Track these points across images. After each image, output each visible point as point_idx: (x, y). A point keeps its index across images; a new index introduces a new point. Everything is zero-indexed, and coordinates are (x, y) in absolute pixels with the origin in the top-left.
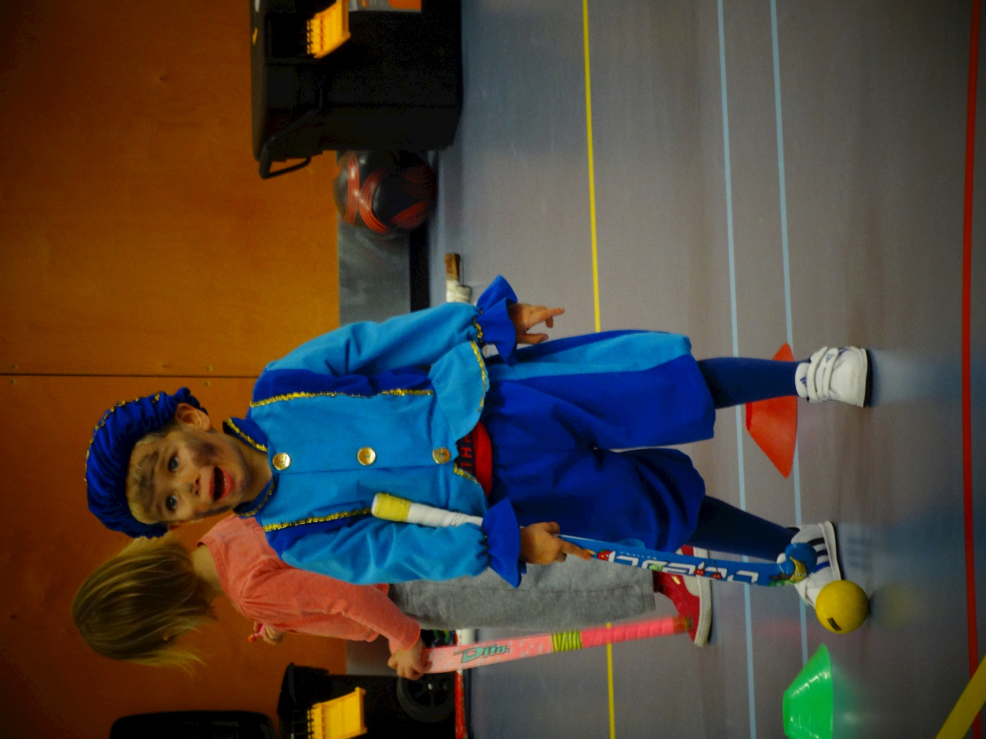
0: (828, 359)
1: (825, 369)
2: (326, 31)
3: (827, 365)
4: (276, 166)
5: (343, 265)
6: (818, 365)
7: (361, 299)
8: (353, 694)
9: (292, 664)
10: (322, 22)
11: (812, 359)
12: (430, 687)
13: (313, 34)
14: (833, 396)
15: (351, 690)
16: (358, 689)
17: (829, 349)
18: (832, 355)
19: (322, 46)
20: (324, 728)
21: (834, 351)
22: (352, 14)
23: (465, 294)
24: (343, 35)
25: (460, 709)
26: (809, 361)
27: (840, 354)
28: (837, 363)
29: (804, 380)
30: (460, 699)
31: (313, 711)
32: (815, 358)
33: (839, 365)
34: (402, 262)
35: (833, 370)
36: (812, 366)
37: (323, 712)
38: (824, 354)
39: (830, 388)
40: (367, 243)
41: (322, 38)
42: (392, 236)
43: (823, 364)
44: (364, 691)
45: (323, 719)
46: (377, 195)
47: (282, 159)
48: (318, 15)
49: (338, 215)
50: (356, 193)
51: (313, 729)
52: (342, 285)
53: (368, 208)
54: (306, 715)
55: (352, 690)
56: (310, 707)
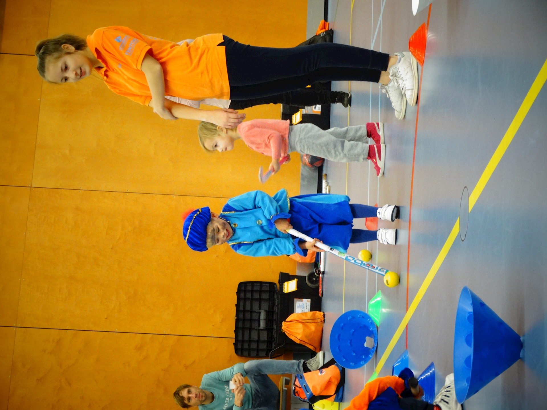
2: (297, 118)
5: (302, 175)
7: (305, 183)
8: (294, 280)
9: (281, 272)
10: (296, 116)
12: (314, 279)
13: (294, 118)
16: (295, 279)
20: (287, 288)
21: (387, 206)
22: (302, 114)
24: (300, 119)
25: (321, 285)
26: (382, 208)
29: (379, 213)
30: (321, 283)
31: (285, 284)
34: (316, 174)
37: (287, 284)
38: (385, 206)
39: (384, 215)
40: (308, 169)
41: (295, 120)
42: (314, 168)
44: (297, 280)
45: (287, 286)
46: (310, 158)
48: (295, 114)
49: (301, 163)
50: (305, 157)
51: (285, 288)
52: (301, 180)
53: (308, 161)
55: (294, 279)
56: (284, 283)
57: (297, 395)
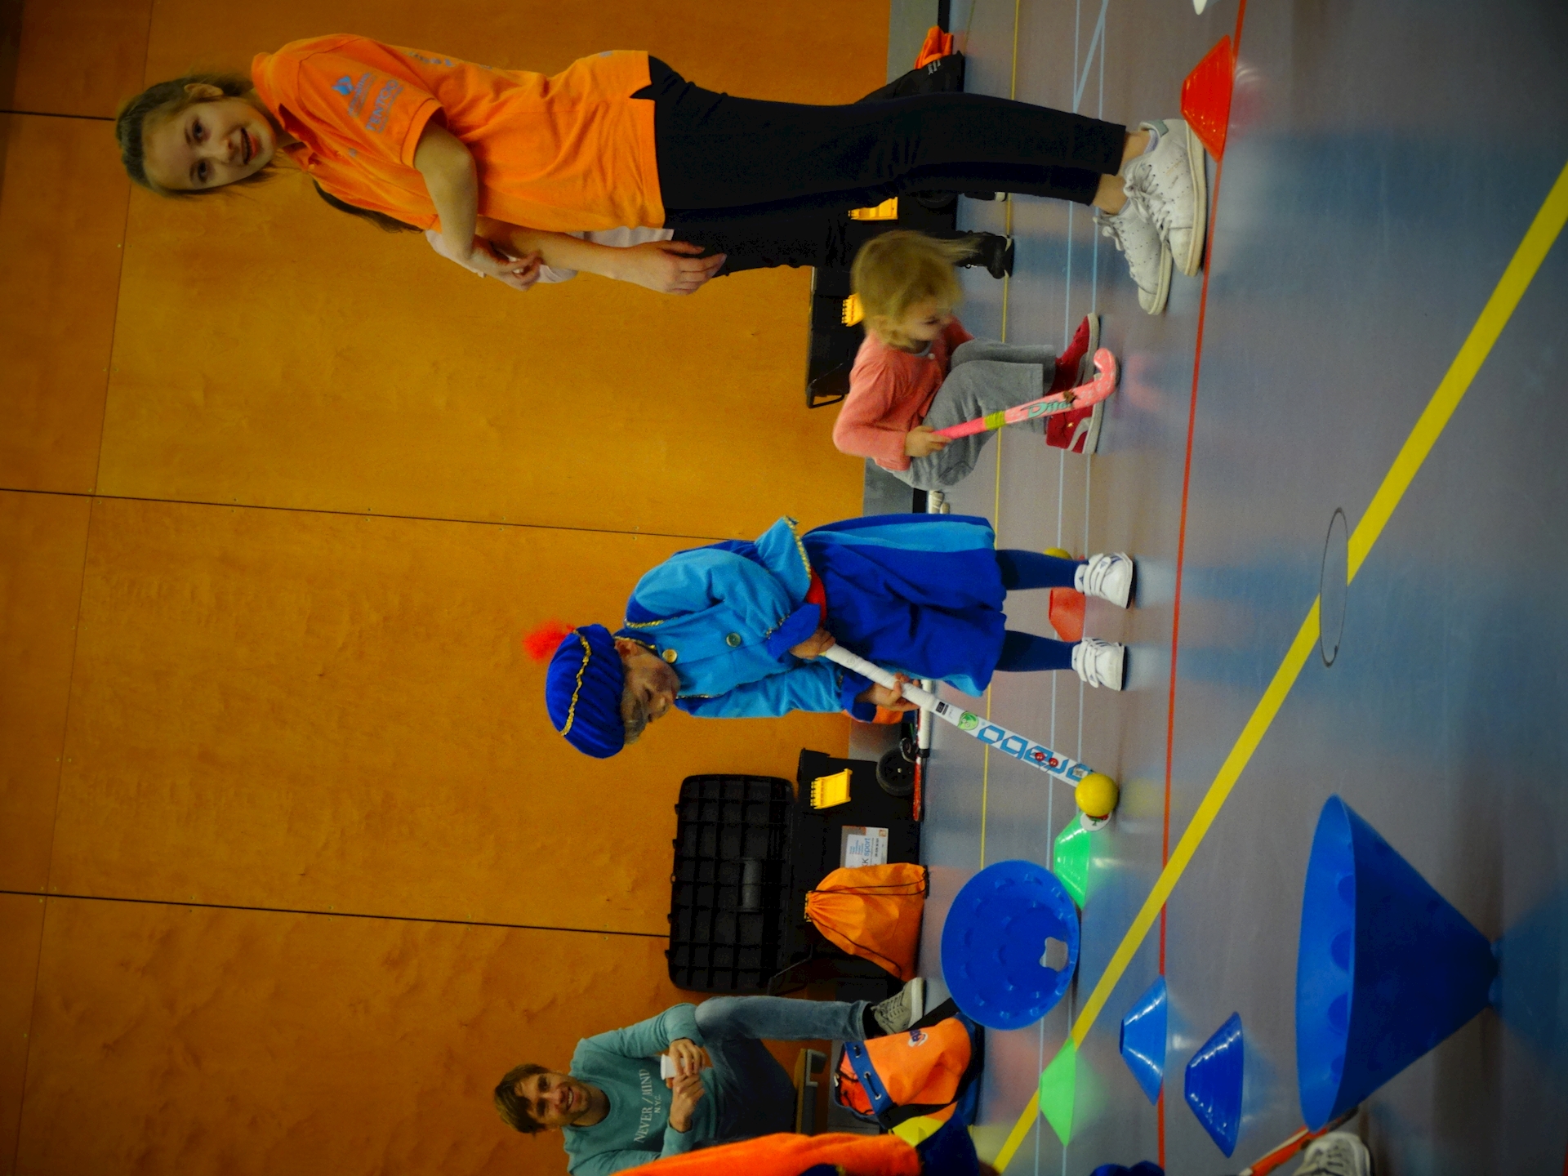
0: (1102, 566)
1: (1098, 573)
3: (1101, 570)
4: (818, 400)
6: (1094, 569)
8: (843, 773)
9: (804, 749)
11: (1090, 562)
12: (899, 770)
13: (847, 309)
14: (1102, 595)
15: (841, 770)
16: (846, 770)
17: (1105, 556)
18: (1106, 563)
19: (852, 318)
20: (822, 795)
21: (1108, 560)
23: (939, 498)
25: (918, 789)
26: (1087, 563)
27: (1113, 562)
28: (1109, 571)
29: (1082, 579)
30: (919, 781)
31: (816, 783)
32: (1092, 562)
33: (1110, 573)
35: (1104, 576)
36: (1090, 568)
37: (823, 783)
38: (1100, 560)
39: (1101, 590)
43: (1098, 569)
44: (851, 772)
45: (822, 789)
47: (824, 394)
51: (815, 796)
52: (867, 485)
54: (811, 785)
56: (814, 780)
57: (844, 1101)
